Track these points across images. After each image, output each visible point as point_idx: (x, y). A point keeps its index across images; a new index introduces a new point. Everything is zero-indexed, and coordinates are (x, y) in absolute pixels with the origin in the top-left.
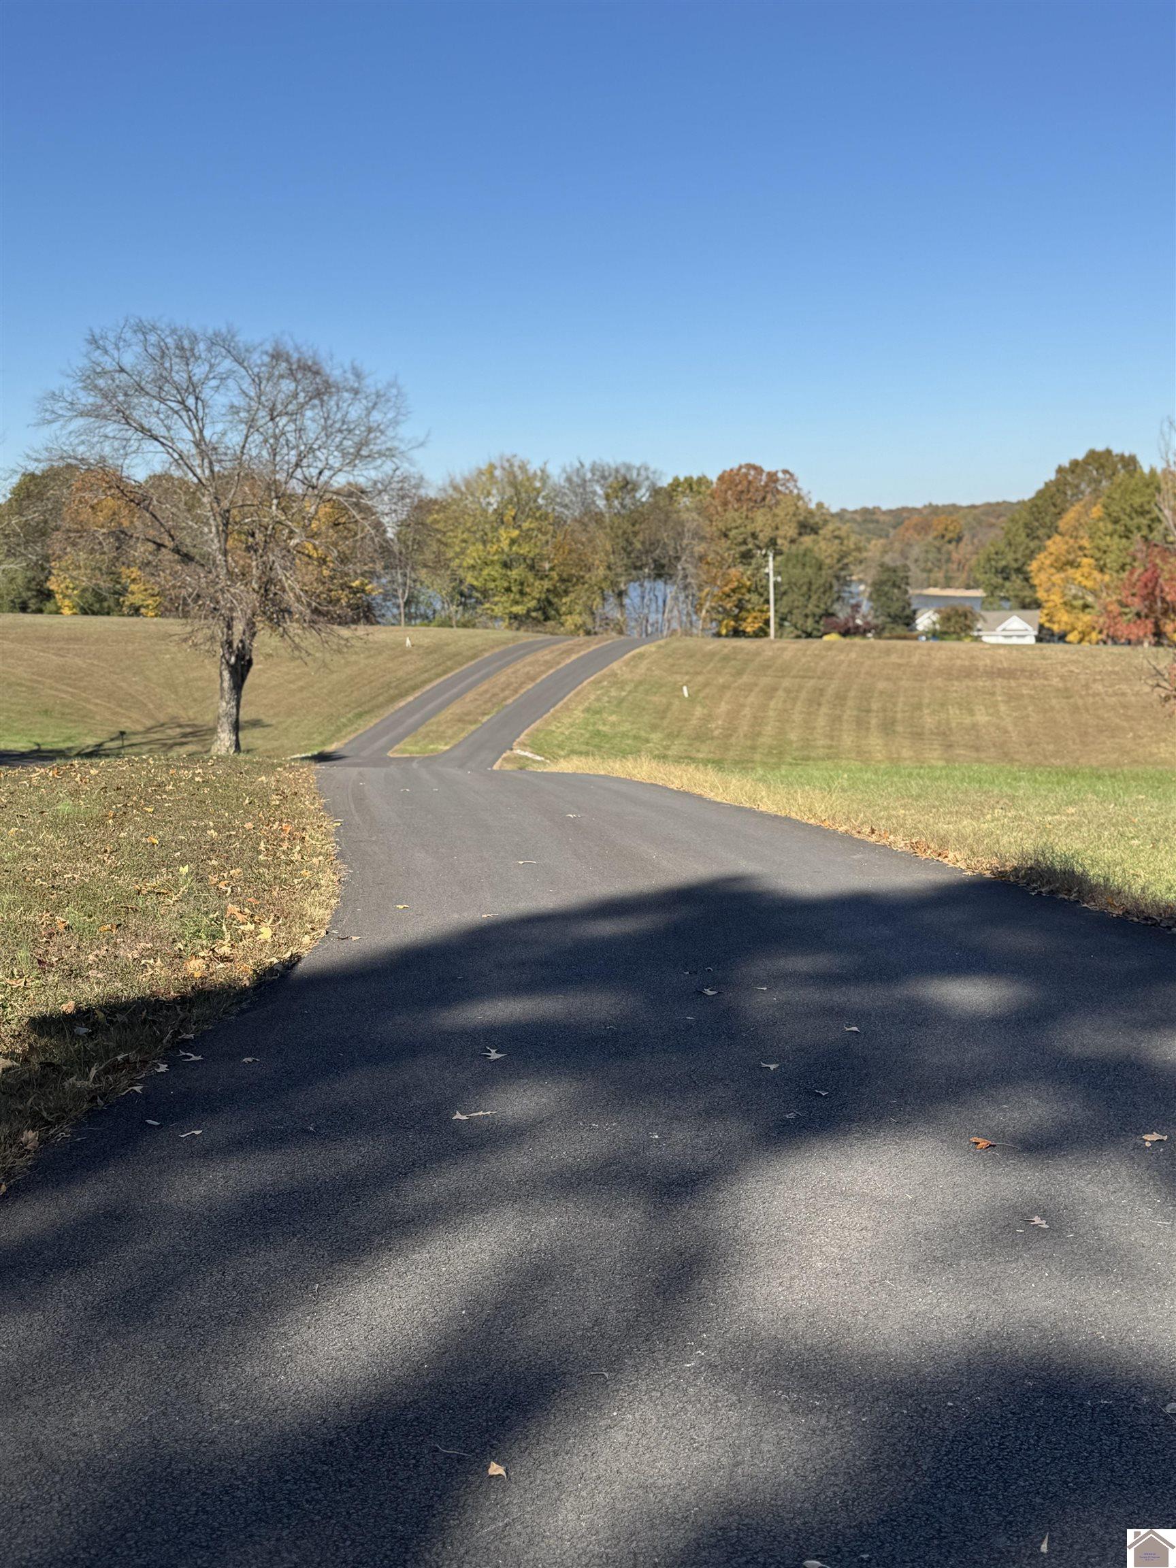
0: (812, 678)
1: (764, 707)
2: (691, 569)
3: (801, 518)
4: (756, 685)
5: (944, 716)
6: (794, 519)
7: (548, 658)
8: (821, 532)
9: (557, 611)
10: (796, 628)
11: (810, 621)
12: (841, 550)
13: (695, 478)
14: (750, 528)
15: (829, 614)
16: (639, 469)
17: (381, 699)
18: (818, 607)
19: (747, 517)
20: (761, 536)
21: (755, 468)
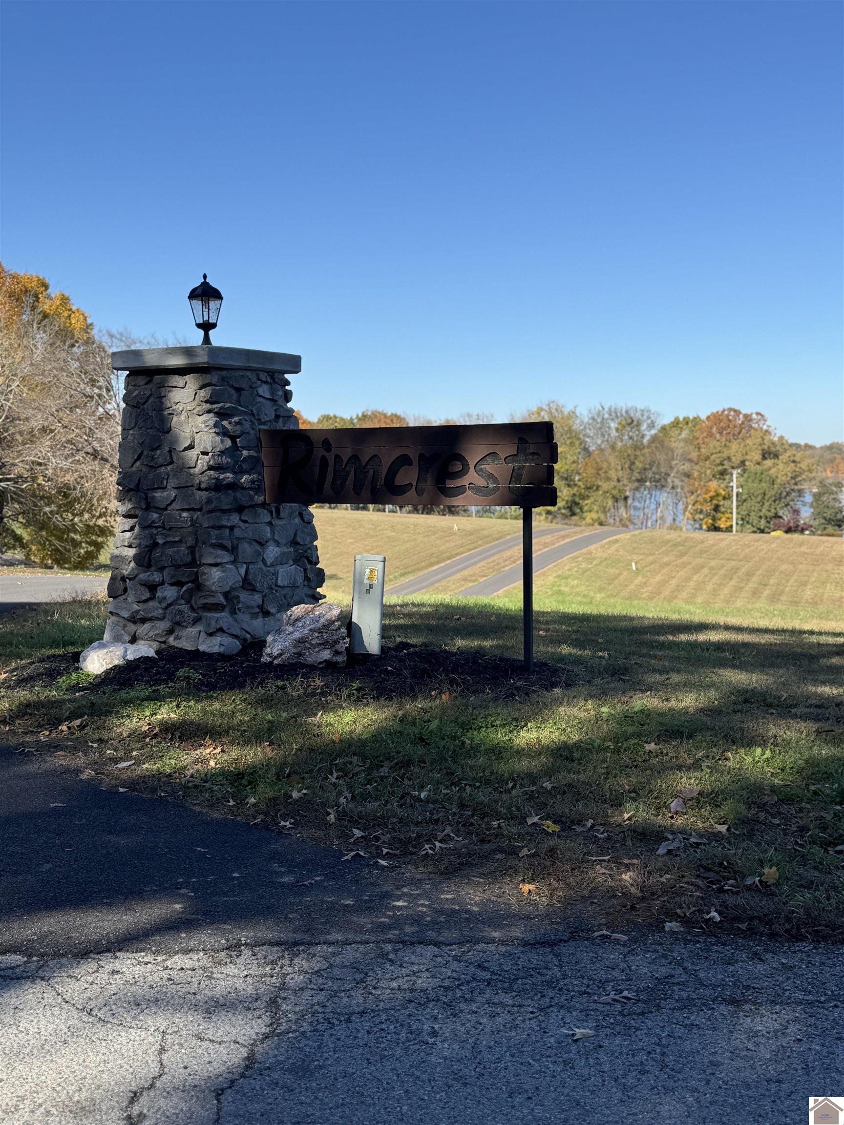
0: (734, 560)
1: (688, 579)
2: (677, 482)
3: (766, 447)
4: (690, 563)
5: (821, 590)
6: (760, 448)
7: (547, 541)
8: (781, 457)
9: (581, 509)
10: (753, 526)
11: (763, 521)
12: (795, 471)
13: (691, 418)
14: (725, 455)
15: (777, 516)
16: (642, 411)
17: (423, 564)
18: (769, 511)
19: (725, 445)
20: (733, 459)
21: (735, 411)
